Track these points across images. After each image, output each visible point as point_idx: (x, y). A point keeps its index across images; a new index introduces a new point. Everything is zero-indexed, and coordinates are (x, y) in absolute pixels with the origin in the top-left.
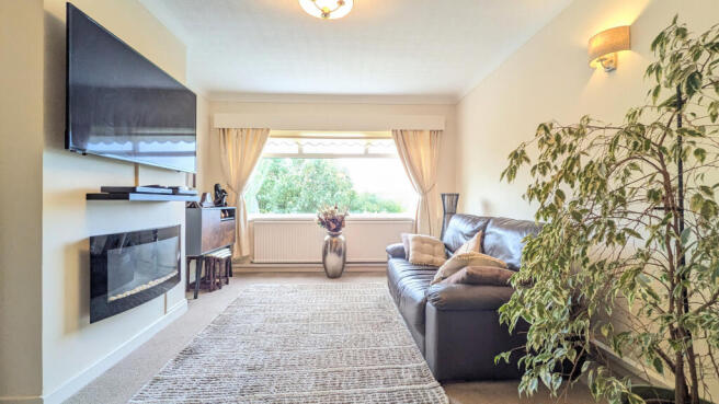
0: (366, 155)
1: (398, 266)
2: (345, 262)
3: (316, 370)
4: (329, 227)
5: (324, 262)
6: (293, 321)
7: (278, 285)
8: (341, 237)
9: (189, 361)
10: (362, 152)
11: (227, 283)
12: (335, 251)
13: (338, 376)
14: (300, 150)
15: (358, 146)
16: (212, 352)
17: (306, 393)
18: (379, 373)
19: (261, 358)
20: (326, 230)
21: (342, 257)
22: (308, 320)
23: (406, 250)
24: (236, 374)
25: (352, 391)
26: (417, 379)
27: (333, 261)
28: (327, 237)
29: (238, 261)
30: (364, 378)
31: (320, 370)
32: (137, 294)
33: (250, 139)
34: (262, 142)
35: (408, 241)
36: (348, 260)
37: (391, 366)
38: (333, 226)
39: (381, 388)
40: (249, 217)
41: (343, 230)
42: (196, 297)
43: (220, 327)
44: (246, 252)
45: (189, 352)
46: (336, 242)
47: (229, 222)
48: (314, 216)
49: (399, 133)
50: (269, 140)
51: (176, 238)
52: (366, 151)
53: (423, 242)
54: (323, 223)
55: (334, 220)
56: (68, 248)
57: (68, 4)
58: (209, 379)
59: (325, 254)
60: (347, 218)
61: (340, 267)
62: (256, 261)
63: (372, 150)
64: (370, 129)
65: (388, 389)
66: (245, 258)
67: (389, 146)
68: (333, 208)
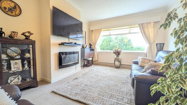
0: (130, 33)
1: (134, 66)
2: (120, 64)
3: (99, 90)
4: (116, 54)
5: (115, 64)
6: (101, 77)
7: (102, 68)
8: (120, 57)
9: (75, 80)
10: (128, 32)
11: (91, 66)
12: (118, 61)
13: (104, 93)
14: (110, 34)
15: (127, 31)
16: (80, 80)
17: (94, 95)
18: (117, 96)
19: (89, 83)
20: (115, 55)
21: (120, 63)
22: (104, 77)
23: (138, 62)
24: (82, 86)
25: (106, 98)
26: (129, 102)
27: (117, 63)
28: (116, 57)
29: (95, 61)
30: (111, 96)
31: (101, 90)
32: (68, 65)
33: (97, 32)
34: (100, 32)
35: (139, 59)
36: (122, 64)
37: (121, 96)
38: (117, 54)
39: (115, 101)
40: (97, 51)
41: (120, 55)
42: (84, 68)
43: (84, 75)
44: (96, 59)
45: (76, 78)
46: (118, 58)
47: (92, 52)
48: (112, 51)
49: (141, 25)
50: (102, 32)
51: (78, 54)
52: (130, 32)
53: (145, 60)
54: (114, 53)
55: (118, 52)
56: (55, 54)
57: (53, 6)
58: (77, 85)
59: (115, 61)
60: (122, 52)
61: (119, 65)
62: (99, 61)
63: (131, 32)
64: (131, 25)
65: (117, 102)
66: (96, 61)
67: (137, 29)
68: (117, 49)
